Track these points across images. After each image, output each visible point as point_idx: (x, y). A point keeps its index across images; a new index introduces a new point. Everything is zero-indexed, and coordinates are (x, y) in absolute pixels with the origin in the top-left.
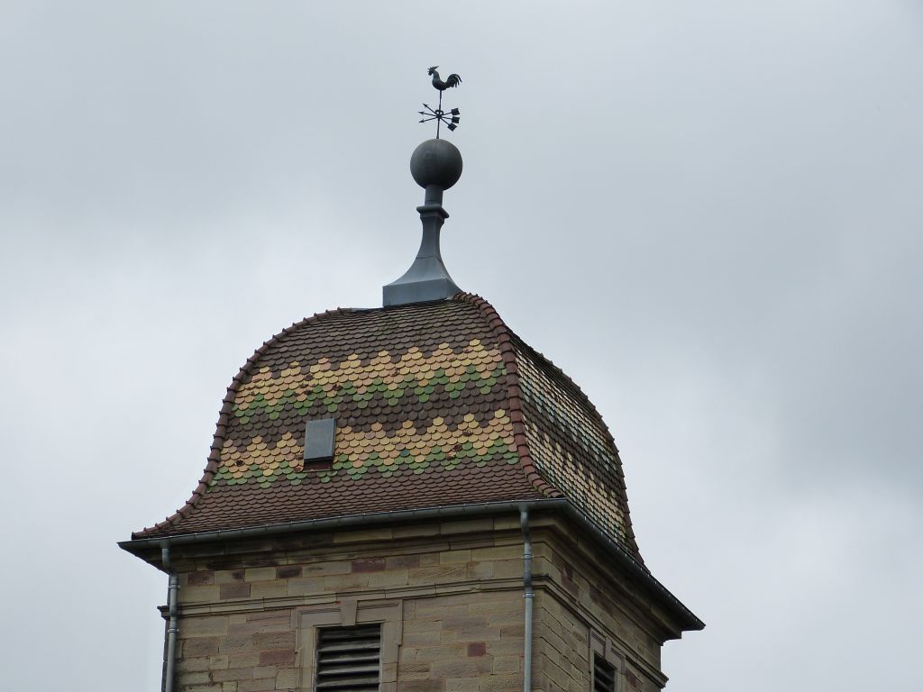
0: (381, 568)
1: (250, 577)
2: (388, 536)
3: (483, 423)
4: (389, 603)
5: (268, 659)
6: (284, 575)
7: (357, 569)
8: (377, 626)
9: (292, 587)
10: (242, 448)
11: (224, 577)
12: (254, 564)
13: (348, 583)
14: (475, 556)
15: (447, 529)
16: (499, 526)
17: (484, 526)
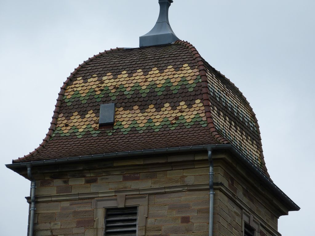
0: (137, 179)
1: (71, 183)
2: (141, 162)
3: (190, 106)
4: (141, 196)
5: (80, 224)
7: (126, 179)
8: (135, 208)
9: (93, 188)
10: (68, 118)
11: (58, 182)
12: (74, 176)
13: (121, 186)
14: (185, 173)
15: (171, 160)
16: (197, 158)
17: (190, 158)
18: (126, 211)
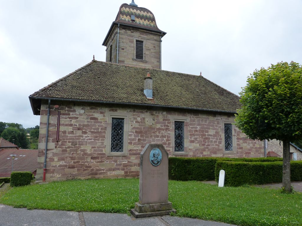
0: (143, 35)
1: (127, 31)
2: (145, 31)
4: (145, 39)
5: (130, 42)
6: (131, 32)
7: (140, 34)
8: (143, 41)
9: (133, 34)
11: (124, 30)
14: (154, 36)
15: (152, 32)
16: (158, 34)
17: (156, 33)
18: (140, 42)
